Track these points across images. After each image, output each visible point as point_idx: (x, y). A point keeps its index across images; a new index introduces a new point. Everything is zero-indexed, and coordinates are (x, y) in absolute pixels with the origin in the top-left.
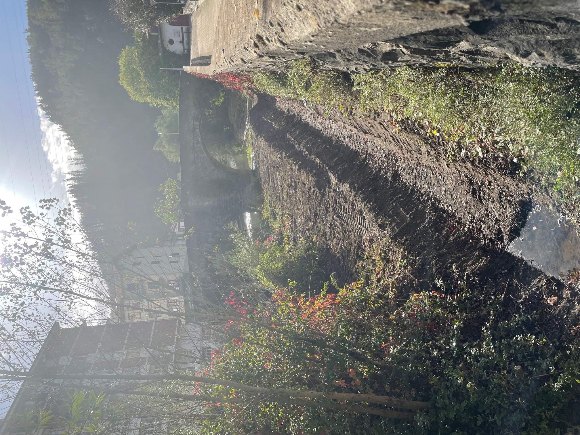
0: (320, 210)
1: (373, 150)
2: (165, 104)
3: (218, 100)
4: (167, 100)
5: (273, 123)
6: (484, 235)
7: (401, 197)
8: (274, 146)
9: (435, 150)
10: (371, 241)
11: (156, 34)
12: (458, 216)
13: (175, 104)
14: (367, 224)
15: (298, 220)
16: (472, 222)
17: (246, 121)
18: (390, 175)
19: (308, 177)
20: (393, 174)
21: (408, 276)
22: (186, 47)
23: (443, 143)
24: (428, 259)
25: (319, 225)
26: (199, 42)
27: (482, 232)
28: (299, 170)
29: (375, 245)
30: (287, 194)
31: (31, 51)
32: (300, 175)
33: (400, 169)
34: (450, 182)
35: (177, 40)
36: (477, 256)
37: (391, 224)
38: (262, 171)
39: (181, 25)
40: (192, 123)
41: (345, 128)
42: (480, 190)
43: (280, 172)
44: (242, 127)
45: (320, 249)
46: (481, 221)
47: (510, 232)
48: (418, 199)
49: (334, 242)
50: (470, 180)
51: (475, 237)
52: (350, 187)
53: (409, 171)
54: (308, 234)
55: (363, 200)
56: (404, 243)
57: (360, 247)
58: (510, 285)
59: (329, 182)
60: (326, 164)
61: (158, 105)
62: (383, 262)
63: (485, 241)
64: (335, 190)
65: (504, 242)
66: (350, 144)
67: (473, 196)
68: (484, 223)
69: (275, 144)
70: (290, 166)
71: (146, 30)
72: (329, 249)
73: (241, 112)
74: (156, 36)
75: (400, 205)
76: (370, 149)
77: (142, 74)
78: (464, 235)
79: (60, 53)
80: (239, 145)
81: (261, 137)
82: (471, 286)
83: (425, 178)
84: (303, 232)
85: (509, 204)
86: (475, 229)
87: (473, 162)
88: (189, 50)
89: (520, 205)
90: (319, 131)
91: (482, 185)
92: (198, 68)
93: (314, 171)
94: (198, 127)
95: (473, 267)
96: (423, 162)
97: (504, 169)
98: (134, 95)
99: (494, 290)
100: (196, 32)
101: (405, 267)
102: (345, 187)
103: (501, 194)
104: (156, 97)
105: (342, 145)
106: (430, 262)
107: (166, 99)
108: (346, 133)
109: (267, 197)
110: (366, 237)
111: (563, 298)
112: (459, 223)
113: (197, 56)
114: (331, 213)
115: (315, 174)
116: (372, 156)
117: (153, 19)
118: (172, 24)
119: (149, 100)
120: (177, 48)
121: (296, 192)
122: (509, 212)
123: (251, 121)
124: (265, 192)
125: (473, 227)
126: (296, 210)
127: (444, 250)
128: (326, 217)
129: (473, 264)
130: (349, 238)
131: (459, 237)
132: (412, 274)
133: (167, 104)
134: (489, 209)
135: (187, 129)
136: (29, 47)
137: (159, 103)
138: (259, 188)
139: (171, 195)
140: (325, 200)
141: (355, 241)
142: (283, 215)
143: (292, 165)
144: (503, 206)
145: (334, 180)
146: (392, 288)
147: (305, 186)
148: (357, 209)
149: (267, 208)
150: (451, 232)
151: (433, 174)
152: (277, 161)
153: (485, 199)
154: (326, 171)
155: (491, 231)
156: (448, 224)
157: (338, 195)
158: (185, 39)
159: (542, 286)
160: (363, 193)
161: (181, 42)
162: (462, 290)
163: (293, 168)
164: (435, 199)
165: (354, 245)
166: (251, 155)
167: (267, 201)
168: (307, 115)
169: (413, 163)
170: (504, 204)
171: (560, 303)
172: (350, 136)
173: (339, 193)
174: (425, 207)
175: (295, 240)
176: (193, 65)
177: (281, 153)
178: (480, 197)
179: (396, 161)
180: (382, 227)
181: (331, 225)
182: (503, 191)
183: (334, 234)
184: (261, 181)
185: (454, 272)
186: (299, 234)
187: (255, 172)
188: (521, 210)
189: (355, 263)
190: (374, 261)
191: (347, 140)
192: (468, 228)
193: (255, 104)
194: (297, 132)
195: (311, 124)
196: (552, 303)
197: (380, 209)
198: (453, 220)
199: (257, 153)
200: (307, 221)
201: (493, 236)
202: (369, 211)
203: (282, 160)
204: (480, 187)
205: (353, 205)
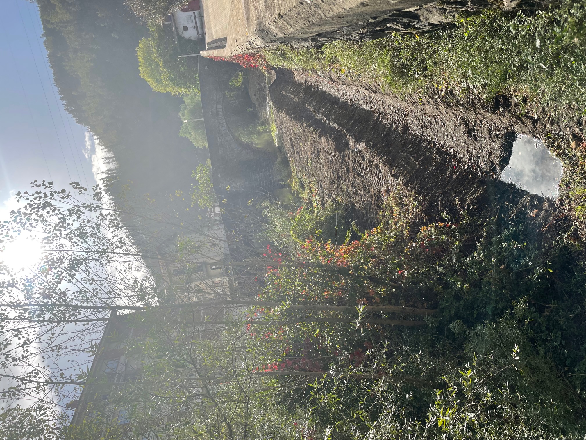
0: (342, 172)
1: (384, 108)
2: (186, 91)
3: (238, 81)
4: (189, 87)
5: (292, 96)
6: (480, 169)
7: (411, 147)
8: (295, 119)
9: (433, 99)
10: (388, 191)
11: (170, 22)
12: (459, 156)
13: (196, 90)
14: (383, 176)
15: (324, 185)
16: (470, 159)
17: (266, 98)
18: (400, 129)
19: (328, 142)
20: (403, 127)
21: (419, 214)
22: (200, 32)
23: (438, 91)
24: (435, 197)
25: (343, 186)
26: (212, 25)
27: (479, 167)
28: (320, 137)
29: (391, 194)
30: (312, 163)
31: (49, 56)
32: (321, 141)
33: (409, 121)
34: (450, 126)
35: (190, 26)
36: (475, 187)
37: (403, 172)
38: (287, 144)
39: (192, 10)
40: (215, 107)
41: (358, 91)
42: (474, 129)
43: (303, 143)
44: (263, 105)
45: (346, 208)
46: (478, 157)
47: (500, 162)
48: (426, 147)
49: (357, 199)
50: (466, 122)
51: (473, 172)
52: (366, 145)
53: (416, 123)
54: (334, 196)
55: (378, 155)
56: (415, 187)
57: (379, 199)
58: (502, 207)
59: (347, 144)
60: (344, 128)
61: (179, 94)
62: (399, 207)
63: (482, 174)
64: (353, 151)
65: (497, 172)
66: (364, 106)
67: (469, 136)
68: (480, 159)
69: (296, 116)
70: (312, 135)
71: (160, 20)
72: (353, 207)
73: (261, 91)
74: (170, 24)
75: (410, 155)
76: (382, 108)
77: (161, 64)
78: (465, 171)
79: (78, 54)
80: (263, 124)
81: (282, 112)
82: (471, 213)
83: (430, 127)
84: (329, 196)
85: (497, 138)
86: (473, 165)
87: (463, 105)
88: (203, 35)
89: (505, 137)
90: (336, 98)
91: (475, 124)
92: (215, 51)
93: (333, 136)
94: (221, 110)
95: (472, 197)
96: (427, 112)
97: (487, 107)
98: (155, 86)
99: (489, 214)
100: (208, 16)
101: (416, 208)
102: (362, 146)
103: (491, 130)
104: (177, 85)
105: (357, 107)
106: (437, 199)
107: (187, 87)
108: (359, 95)
109: (294, 169)
110: (384, 188)
111: (543, 210)
112: (460, 162)
113: (212, 40)
114: (352, 173)
115: (334, 138)
116: (384, 114)
117: (166, 8)
118: (184, 10)
119: (170, 90)
120: (191, 34)
121: (319, 159)
122: (497, 145)
123: (271, 97)
124: (291, 165)
125: (472, 163)
126: (321, 176)
127: (448, 188)
128: (348, 177)
129: (472, 194)
130: (369, 192)
131: (460, 174)
132: (422, 212)
133: (189, 91)
134: (483, 145)
135: (211, 113)
136: (47, 52)
137: (180, 91)
138: (286, 163)
139: (203, 180)
140: (345, 161)
141: (375, 194)
142: (310, 183)
143: (313, 134)
144: (493, 140)
145: (351, 141)
146: (406, 226)
147: (327, 151)
148: (374, 164)
149: (295, 180)
150: (454, 171)
151: (436, 122)
152: (300, 132)
153: (479, 137)
154: (345, 134)
155: (486, 165)
156: (452, 164)
157: (356, 155)
158: (199, 24)
159: (527, 203)
160: (378, 149)
161: (194, 27)
162: (464, 218)
163: (314, 136)
164: (439, 144)
165: (374, 197)
166: (275, 132)
167: (294, 173)
168: (323, 84)
169: (419, 115)
170: (493, 139)
171: (540, 214)
172: (363, 98)
173: (357, 152)
174: (431, 153)
175: (323, 204)
176: (210, 49)
177: (302, 124)
178: (474, 135)
179: (405, 115)
180: (396, 176)
181: (353, 183)
182: (492, 127)
183: (357, 191)
184: (287, 154)
185: (456, 205)
186: (326, 198)
187: (281, 148)
188: (507, 142)
189: (377, 214)
190: (391, 207)
191: (361, 102)
192: (468, 165)
193: (273, 80)
194: (315, 102)
195: (328, 92)
196: (534, 216)
197: (393, 160)
198: (455, 160)
199: (279, 128)
200: (332, 184)
201: (487, 169)
202: (384, 164)
203: (304, 131)
204: (474, 127)
205: (370, 162)
